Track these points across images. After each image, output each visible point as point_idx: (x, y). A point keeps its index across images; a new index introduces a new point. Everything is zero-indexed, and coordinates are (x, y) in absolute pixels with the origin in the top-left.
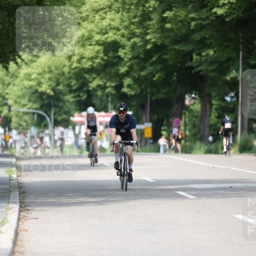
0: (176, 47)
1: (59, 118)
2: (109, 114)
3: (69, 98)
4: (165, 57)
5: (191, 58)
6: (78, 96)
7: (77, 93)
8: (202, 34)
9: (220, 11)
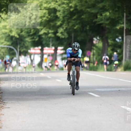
0: (89, 10)
1: (22, 51)
2: (50, 48)
3: (28, 39)
6: (33, 38)
7: (32, 37)
8: (104, 4)
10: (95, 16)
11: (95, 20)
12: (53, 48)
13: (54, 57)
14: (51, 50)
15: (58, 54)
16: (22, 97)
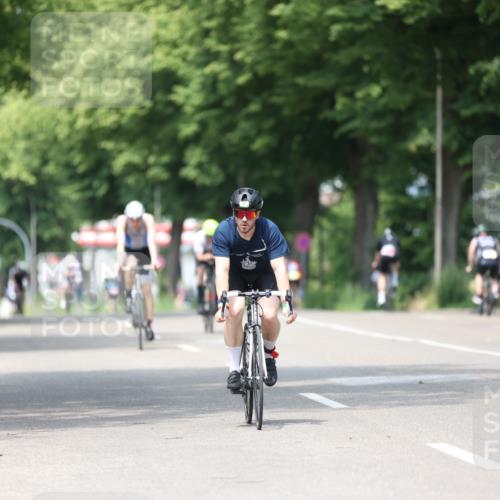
0: (301, 81)
1: (47, 235)
3: (70, 193)
6: (89, 187)
7: (86, 182)
10: (327, 98)
11: (327, 114)
13: (171, 257)
15: (184, 248)
16: (50, 412)
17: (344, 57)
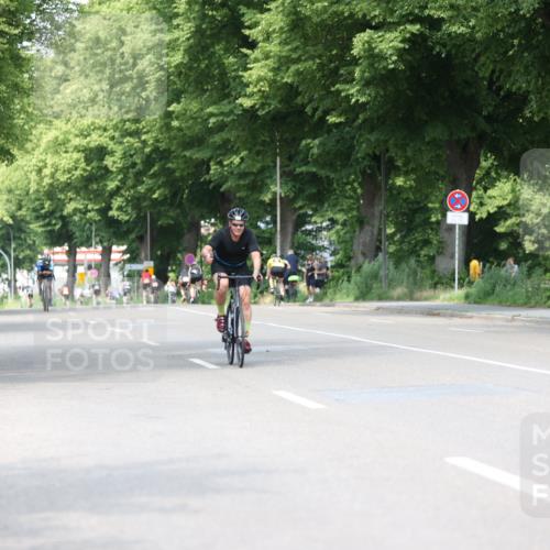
0: (188, 154)
1: (21, 256)
2: (92, 249)
3: (36, 227)
4: (170, 165)
5: (209, 169)
6: (49, 224)
7: (47, 220)
8: (224, 135)
9: (247, 103)
12: (100, 248)
13: (102, 270)
14: (94, 252)
15: (112, 263)
17: (217, 139)
